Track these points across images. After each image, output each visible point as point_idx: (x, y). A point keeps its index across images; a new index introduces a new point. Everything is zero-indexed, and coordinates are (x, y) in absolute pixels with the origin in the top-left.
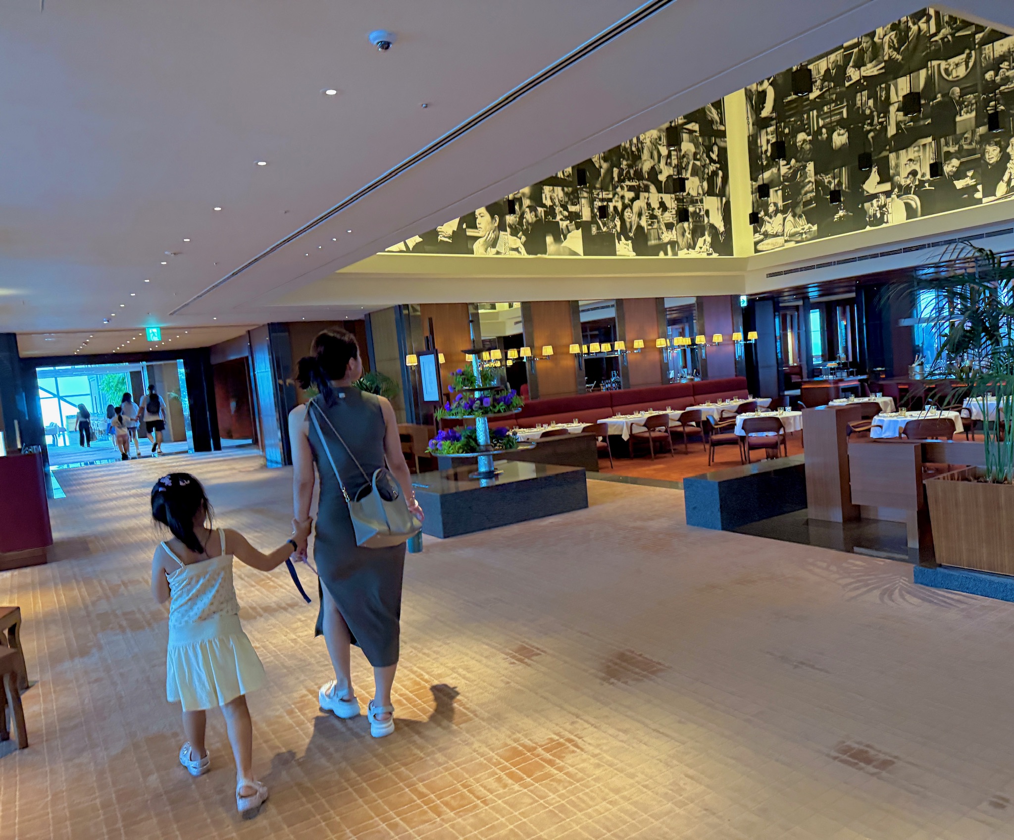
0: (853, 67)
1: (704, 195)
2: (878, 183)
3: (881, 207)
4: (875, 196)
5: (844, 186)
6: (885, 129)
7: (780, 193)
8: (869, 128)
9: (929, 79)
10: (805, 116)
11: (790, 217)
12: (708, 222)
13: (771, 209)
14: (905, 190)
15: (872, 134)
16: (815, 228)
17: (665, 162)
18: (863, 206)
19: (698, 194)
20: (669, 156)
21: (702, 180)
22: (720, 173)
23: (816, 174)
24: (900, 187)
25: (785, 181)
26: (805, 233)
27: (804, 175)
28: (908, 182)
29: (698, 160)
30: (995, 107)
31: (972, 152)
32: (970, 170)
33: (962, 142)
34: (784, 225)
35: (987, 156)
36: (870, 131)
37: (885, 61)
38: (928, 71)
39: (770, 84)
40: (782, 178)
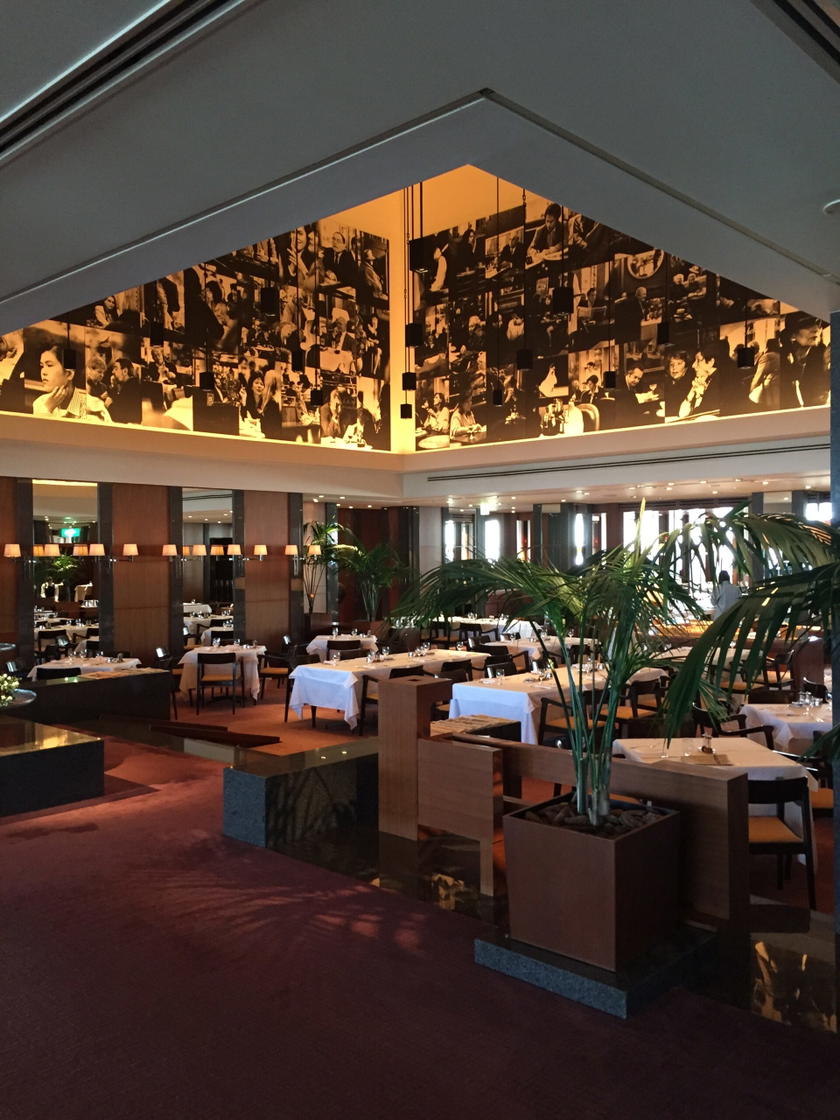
0: (534, 247)
1: (358, 374)
2: (556, 386)
3: (557, 414)
4: (551, 400)
5: (518, 384)
6: (565, 324)
7: (447, 383)
8: (548, 320)
9: (614, 274)
10: (480, 297)
11: (457, 414)
12: (362, 407)
13: (437, 400)
14: (583, 398)
15: (551, 328)
16: (484, 429)
17: (310, 328)
18: (537, 410)
19: (351, 371)
20: (316, 322)
21: (356, 356)
22: (380, 351)
23: (488, 365)
24: (578, 393)
25: (454, 369)
26: (473, 434)
27: (475, 366)
28: (588, 389)
29: (352, 332)
30: (682, 315)
31: (655, 363)
32: (652, 383)
33: (647, 350)
34: (449, 422)
35: (672, 370)
36: (548, 325)
37: (569, 247)
38: (614, 264)
39: (443, 254)
40: (450, 366)
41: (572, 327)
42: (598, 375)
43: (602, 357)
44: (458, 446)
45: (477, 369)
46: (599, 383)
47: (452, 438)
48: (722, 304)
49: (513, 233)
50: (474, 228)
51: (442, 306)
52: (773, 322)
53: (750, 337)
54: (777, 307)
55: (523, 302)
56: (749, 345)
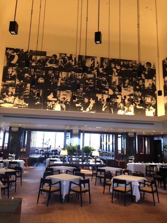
0: (48, 62)
2: (53, 98)
3: (53, 105)
4: (51, 101)
5: (40, 95)
6: (57, 83)
7: (14, 89)
8: (52, 81)
9: (71, 75)
10: (29, 69)
11: (17, 98)
13: (10, 93)
14: (61, 102)
15: (52, 83)
18: (46, 103)
23: (30, 88)
24: (60, 101)
25: (17, 86)
26: (23, 105)
27: (26, 87)
28: (62, 100)
30: (88, 89)
31: (81, 98)
32: (80, 102)
33: (79, 95)
34: (14, 100)
35: (85, 100)
36: (52, 82)
37: (59, 66)
38: (71, 73)
39: (17, 54)
40: (16, 85)
41: (59, 85)
42: (66, 98)
43: (67, 94)
44: (17, 108)
45: (26, 88)
46: (66, 100)
47: (14, 105)
48: (97, 89)
49: (42, 57)
50: (29, 51)
51: (15, 68)
52: (107, 95)
53: (103, 97)
54: (108, 93)
55: (44, 75)
56: (102, 99)
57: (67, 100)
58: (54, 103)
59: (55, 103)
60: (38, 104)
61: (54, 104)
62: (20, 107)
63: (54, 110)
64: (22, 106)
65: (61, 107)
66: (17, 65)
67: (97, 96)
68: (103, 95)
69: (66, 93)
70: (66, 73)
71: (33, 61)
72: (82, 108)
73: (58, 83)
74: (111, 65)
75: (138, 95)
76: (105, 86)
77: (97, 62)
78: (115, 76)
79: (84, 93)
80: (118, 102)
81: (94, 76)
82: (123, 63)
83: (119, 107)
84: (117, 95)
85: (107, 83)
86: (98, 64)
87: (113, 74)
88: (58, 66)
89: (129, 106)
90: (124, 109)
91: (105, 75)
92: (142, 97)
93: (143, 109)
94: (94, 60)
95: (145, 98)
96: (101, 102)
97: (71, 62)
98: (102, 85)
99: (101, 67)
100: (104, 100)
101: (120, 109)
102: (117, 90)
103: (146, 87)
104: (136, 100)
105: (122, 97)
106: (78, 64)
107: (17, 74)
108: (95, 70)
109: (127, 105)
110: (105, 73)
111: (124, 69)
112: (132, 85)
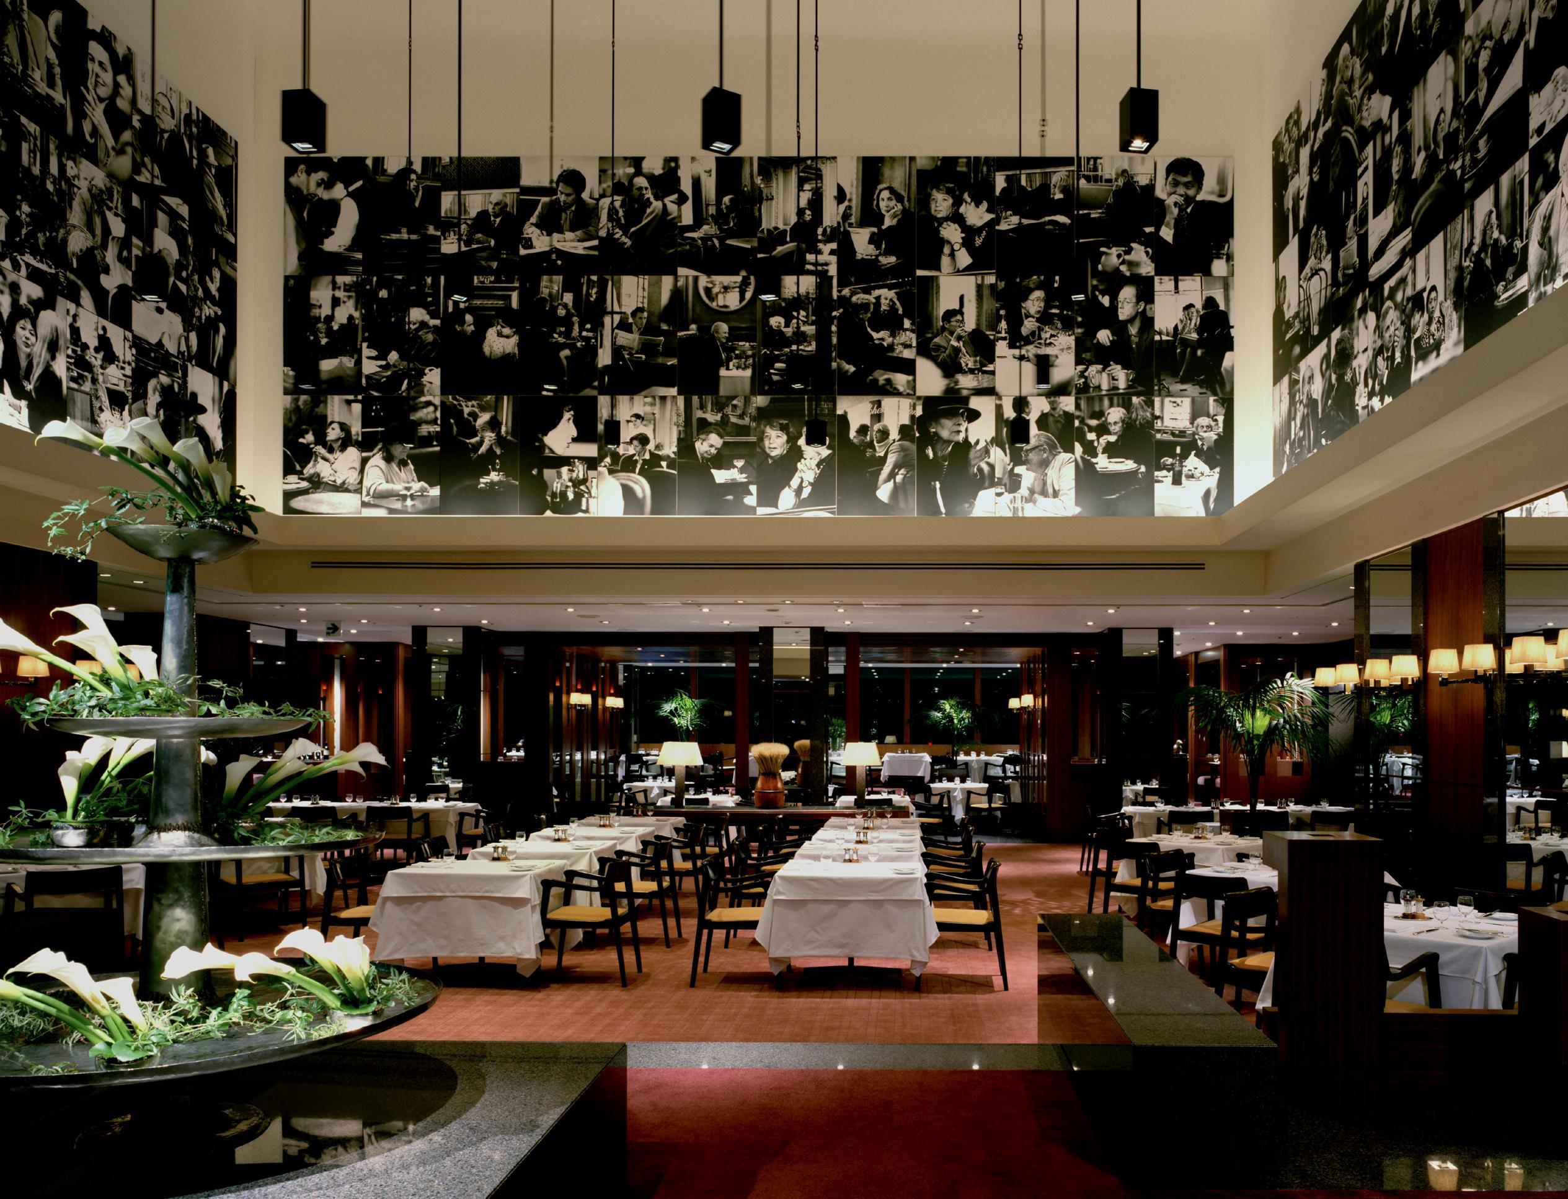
0: (536, 225)
1: (190, 359)
2: (574, 440)
3: (577, 483)
4: (567, 461)
5: (503, 429)
6: (591, 351)
7: (357, 408)
8: (561, 340)
9: (677, 294)
10: (429, 280)
11: (377, 460)
13: (333, 433)
14: (622, 465)
15: (566, 353)
17: (116, 252)
18: (541, 473)
19: (179, 352)
20: (126, 243)
22: (222, 329)
24: (615, 456)
26: (412, 497)
28: (632, 451)
29: (182, 281)
30: (782, 372)
31: (743, 430)
32: (739, 457)
33: (728, 410)
34: (362, 471)
35: (767, 443)
36: (563, 346)
37: (601, 239)
38: (676, 280)
39: (349, 195)
40: (364, 381)
42: (650, 435)
43: (656, 410)
44: (381, 513)
45: (422, 393)
46: (651, 446)
47: (366, 499)
48: (839, 368)
49: (496, 195)
50: (417, 166)
51: (349, 279)
52: (906, 402)
53: (878, 417)
54: (913, 385)
55: (515, 304)
56: (876, 427)
57: (658, 447)
58: (580, 470)
59: (591, 473)
60: (492, 483)
61: (584, 481)
62: (398, 505)
63: (587, 511)
64: (409, 502)
65: (628, 492)
66: (357, 263)
67: (839, 412)
68: (879, 404)
69: (653, 404)
70: (645, 281)
71: (448, 226)
72: (753, 488)
73: (600, 351)
74: (924, 201)
75: (1105, 386)
76: (891, 347)
77: (840, 189)
78: (958, 272)
79: (761, 401)
80: (972, 440)
81: (819, 286)
82: (1008, 179)
83: (980, 470)
84: (966, 400)
85: (907, 323)
86: (842, 207)
87: (945, 261)
88: (595, 243)
89: (1045, 464)
90: (1014, 483)
91: (892, 271)
92: (1135, 400)
93: (1136, 472)
94: (819, 176)
95: (1151, 404)
96: (871, 445)
97: (672, 208)
98: (875, 335)
99: (862, 224)
100: (884, 434)
101: (987, 480)
102: (968, 361)
103: (1160, 333)
104: (1094, 423)
105: (999, 409)
106: (720, 218)
107: (364, 317)
108: (826, 242)
109: (1032, 456)
110: (892, 259)
111: (1015, 220)
112: (1068, 326)
